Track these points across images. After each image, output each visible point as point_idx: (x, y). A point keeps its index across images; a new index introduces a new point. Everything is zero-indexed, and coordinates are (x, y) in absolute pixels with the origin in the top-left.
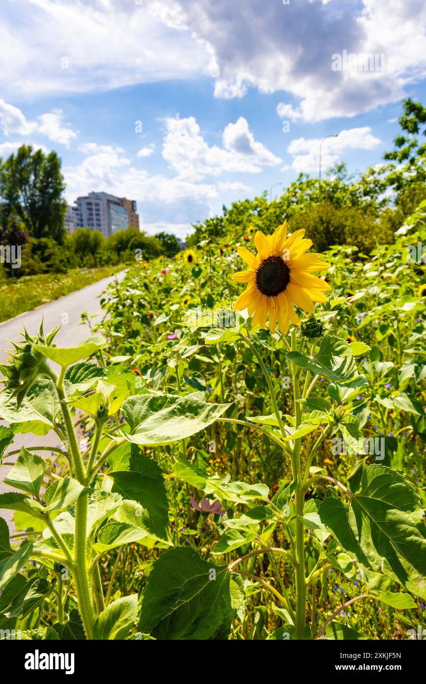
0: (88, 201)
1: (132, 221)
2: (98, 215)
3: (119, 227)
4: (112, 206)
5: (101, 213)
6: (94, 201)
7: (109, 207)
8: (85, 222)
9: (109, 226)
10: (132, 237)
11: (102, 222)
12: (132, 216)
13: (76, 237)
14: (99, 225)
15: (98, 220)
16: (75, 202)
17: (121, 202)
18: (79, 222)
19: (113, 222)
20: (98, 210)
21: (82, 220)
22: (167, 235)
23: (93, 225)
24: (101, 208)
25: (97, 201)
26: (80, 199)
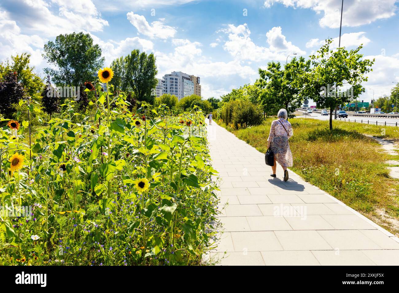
0: (171, 77)
1: (196, 89)
2: (176, 85)
3: (188, 93)
4: (185, 80)
5: (178, 84)
6: (174, 77)
7: (183, 81)
8: (168, 90)
9: (183, 92)
10: (194, 100)
11: (178, 90)
12: (196, 87)
13: (163, 98)
14: (176, 91)
15: (176, 88)
16: (163, 78)
17: (190, 78)
18: (165, 89)
19: (185, 90)
20: (176, 82)
21: (167, 88)
22: (215, 99)
23: (173, 91)
24: (178, 81)
25: (176, 77)
26: (166, 76)
